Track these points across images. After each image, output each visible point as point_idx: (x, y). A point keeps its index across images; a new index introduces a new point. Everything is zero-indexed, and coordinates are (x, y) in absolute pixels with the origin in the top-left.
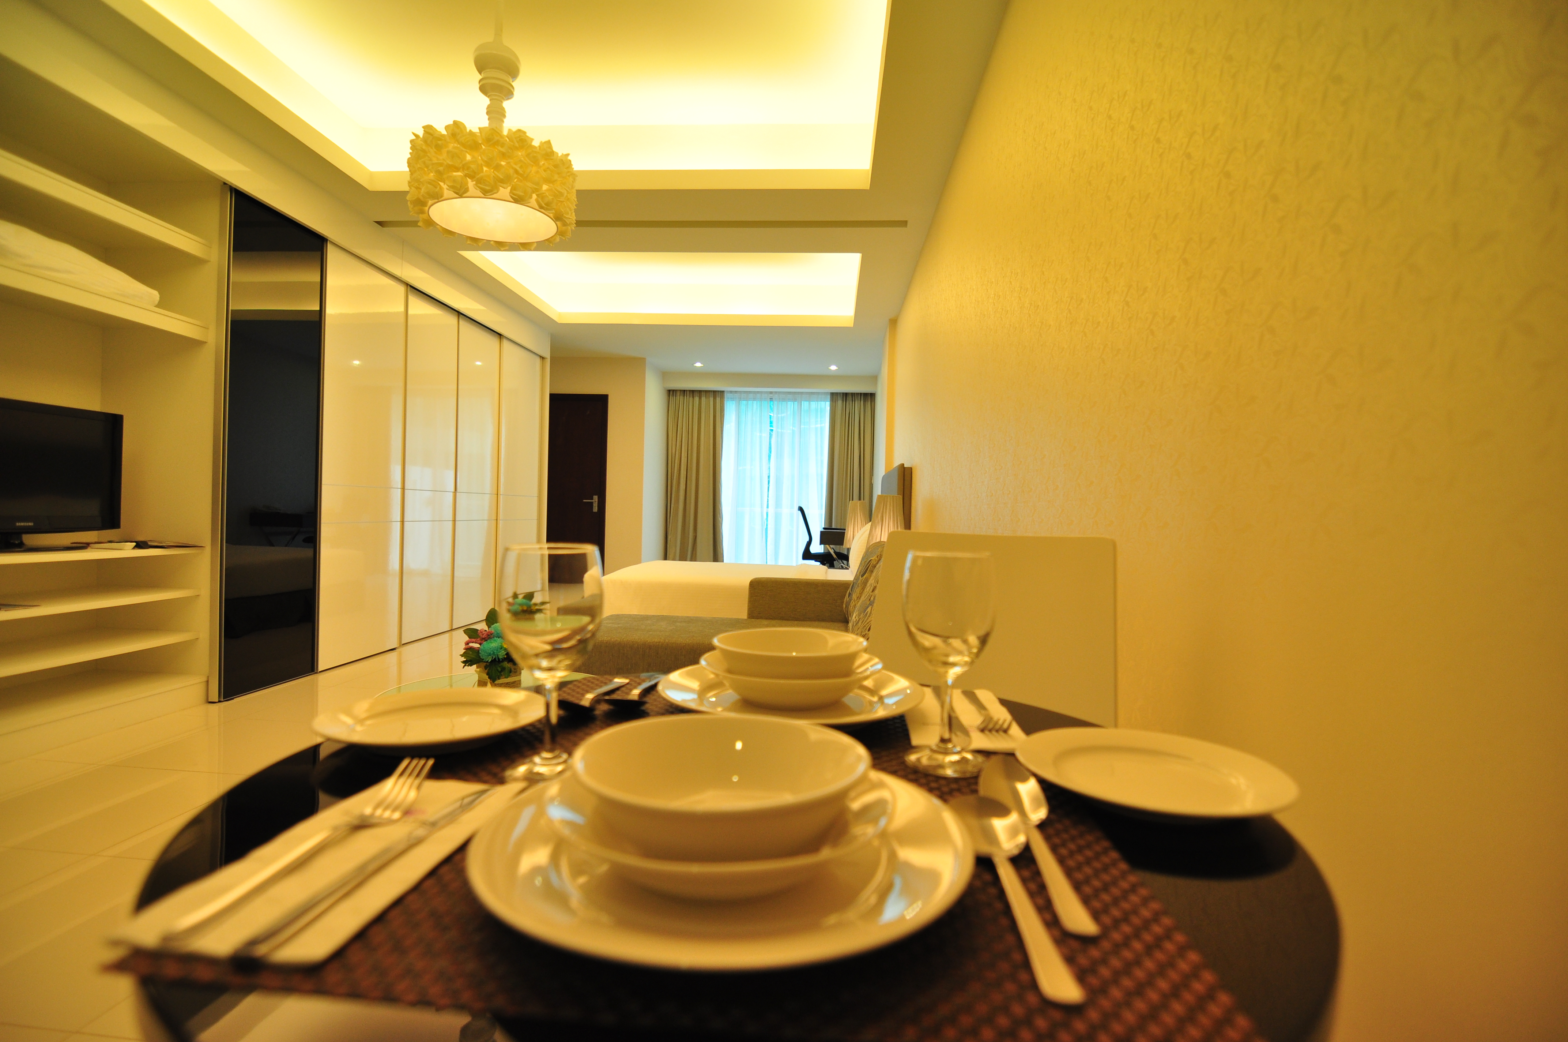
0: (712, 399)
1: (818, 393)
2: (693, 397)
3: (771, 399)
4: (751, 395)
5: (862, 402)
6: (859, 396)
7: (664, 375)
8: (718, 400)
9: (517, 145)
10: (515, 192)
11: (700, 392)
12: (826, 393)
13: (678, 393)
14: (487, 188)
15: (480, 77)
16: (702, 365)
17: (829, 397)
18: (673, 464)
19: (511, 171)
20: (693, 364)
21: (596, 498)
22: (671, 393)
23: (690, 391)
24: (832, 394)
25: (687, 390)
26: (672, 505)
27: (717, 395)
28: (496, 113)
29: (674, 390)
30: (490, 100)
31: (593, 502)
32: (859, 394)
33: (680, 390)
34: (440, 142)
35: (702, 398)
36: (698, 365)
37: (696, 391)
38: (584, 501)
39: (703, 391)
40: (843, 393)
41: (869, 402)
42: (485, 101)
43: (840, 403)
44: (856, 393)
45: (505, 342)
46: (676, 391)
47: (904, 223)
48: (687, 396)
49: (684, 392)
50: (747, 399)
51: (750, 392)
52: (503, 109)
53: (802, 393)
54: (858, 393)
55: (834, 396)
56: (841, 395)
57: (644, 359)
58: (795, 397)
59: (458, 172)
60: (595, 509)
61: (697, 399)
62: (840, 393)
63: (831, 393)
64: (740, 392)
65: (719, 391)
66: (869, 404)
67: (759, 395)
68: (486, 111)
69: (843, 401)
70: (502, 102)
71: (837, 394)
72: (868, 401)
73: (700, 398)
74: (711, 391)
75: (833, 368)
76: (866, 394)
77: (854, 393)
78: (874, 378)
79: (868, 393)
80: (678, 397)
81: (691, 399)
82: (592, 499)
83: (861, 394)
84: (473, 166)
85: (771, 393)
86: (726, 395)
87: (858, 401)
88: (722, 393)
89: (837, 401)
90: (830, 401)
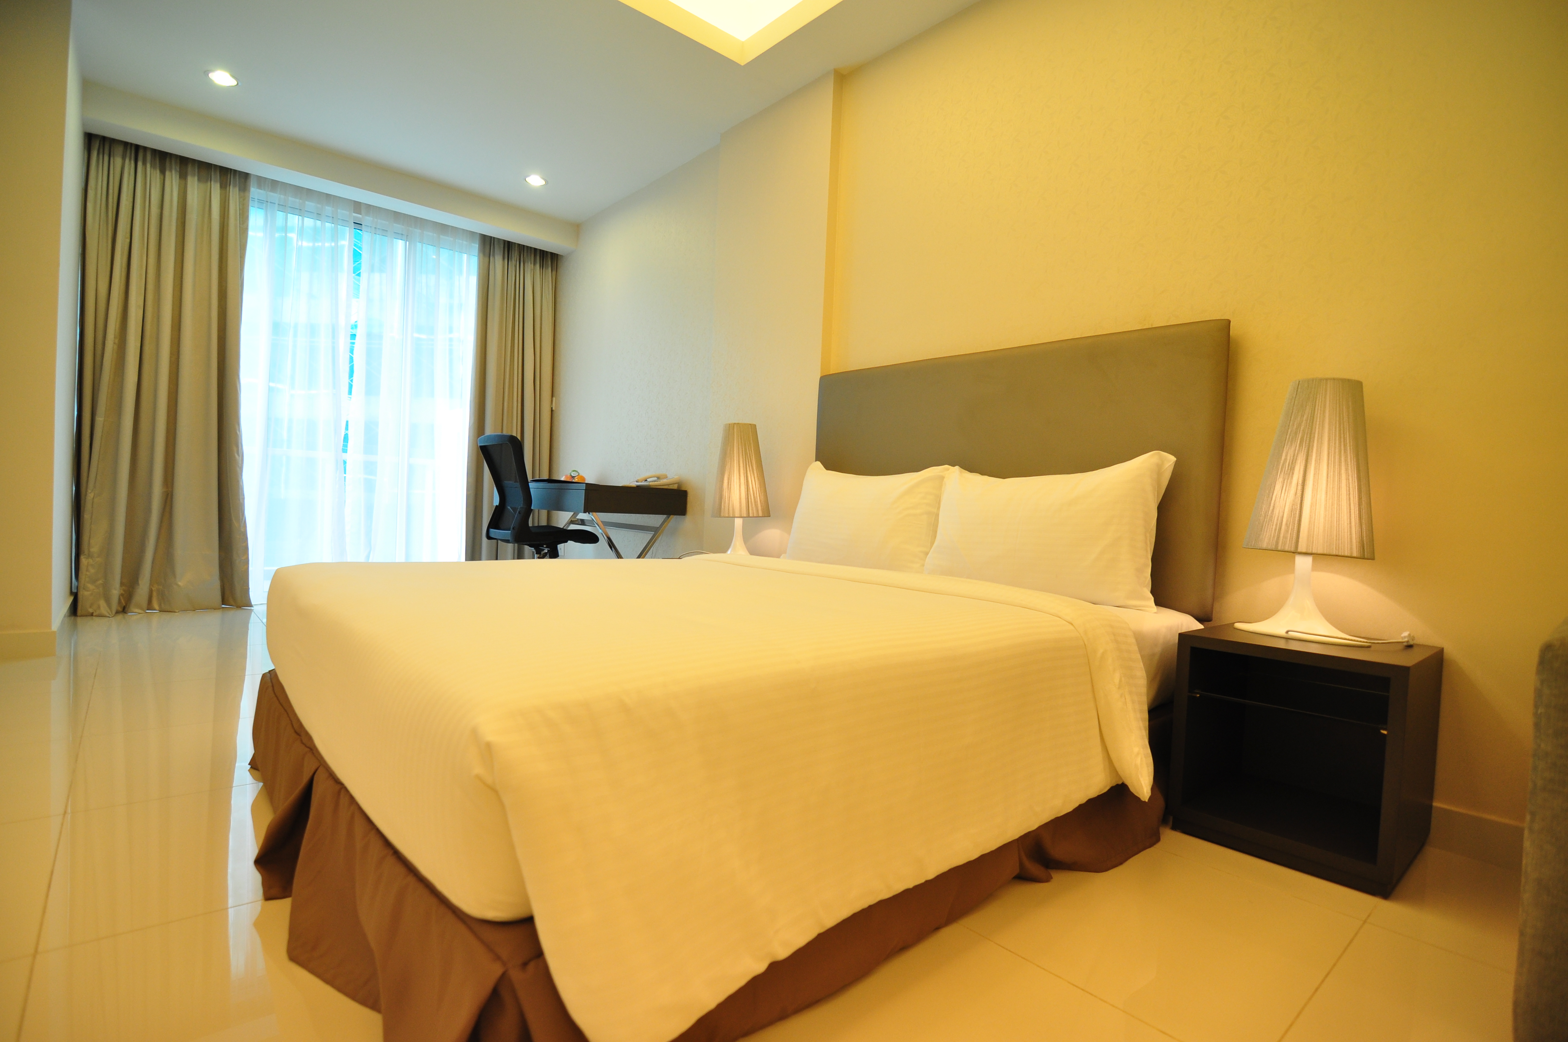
0: (215, 185)
2: (163, 172)
3: (357, 223)
4: (311, 205)
5: (538, 264)
6: (533, 254)
8: (233, 192)
11: (184, 162)
12: (472, 234)
13: (119, 150)
16: (231, 84)
17: (476, 242)
20: (205, 74)
22: (96, 145)
24: (484, 239)
26: (99, 419)
27: (233, 178)
29: (109, 139)
32: (533, 250)
33: (126, 142)
35: (190, 177)
36: (222, 78)
37: (170, 158)
39: (193, 164)
40: (504, 241)
43: (498, 258)
44: (528, 247)
46: (112, 142)
48: (144, 163)
49: (136, 152)
54: (531, 248)
55: (488, 244)
56: (500, 243)
58: (409, 230)
61: (173, 178)
62: (498, 239)
63: (480, 235)
64: (287, 187)
65: (235, 171)
66: (549, 271)
67: (328, 208)
69: (504, 259)
71: (493, 240)
72: (548, 266)
73: (182, 174)
74: (214, 165)
75: (534, 182)
76: (548, 252)
77: (524, 246)
78: (576, 228)
79: (552, 253)
80: (120, 157)
81: (154, 176)
85: (363, 204)
86: (254, 192)
87: (531, 264)
88: (245, 177)
89: (494, 256)
90: (480, 251)
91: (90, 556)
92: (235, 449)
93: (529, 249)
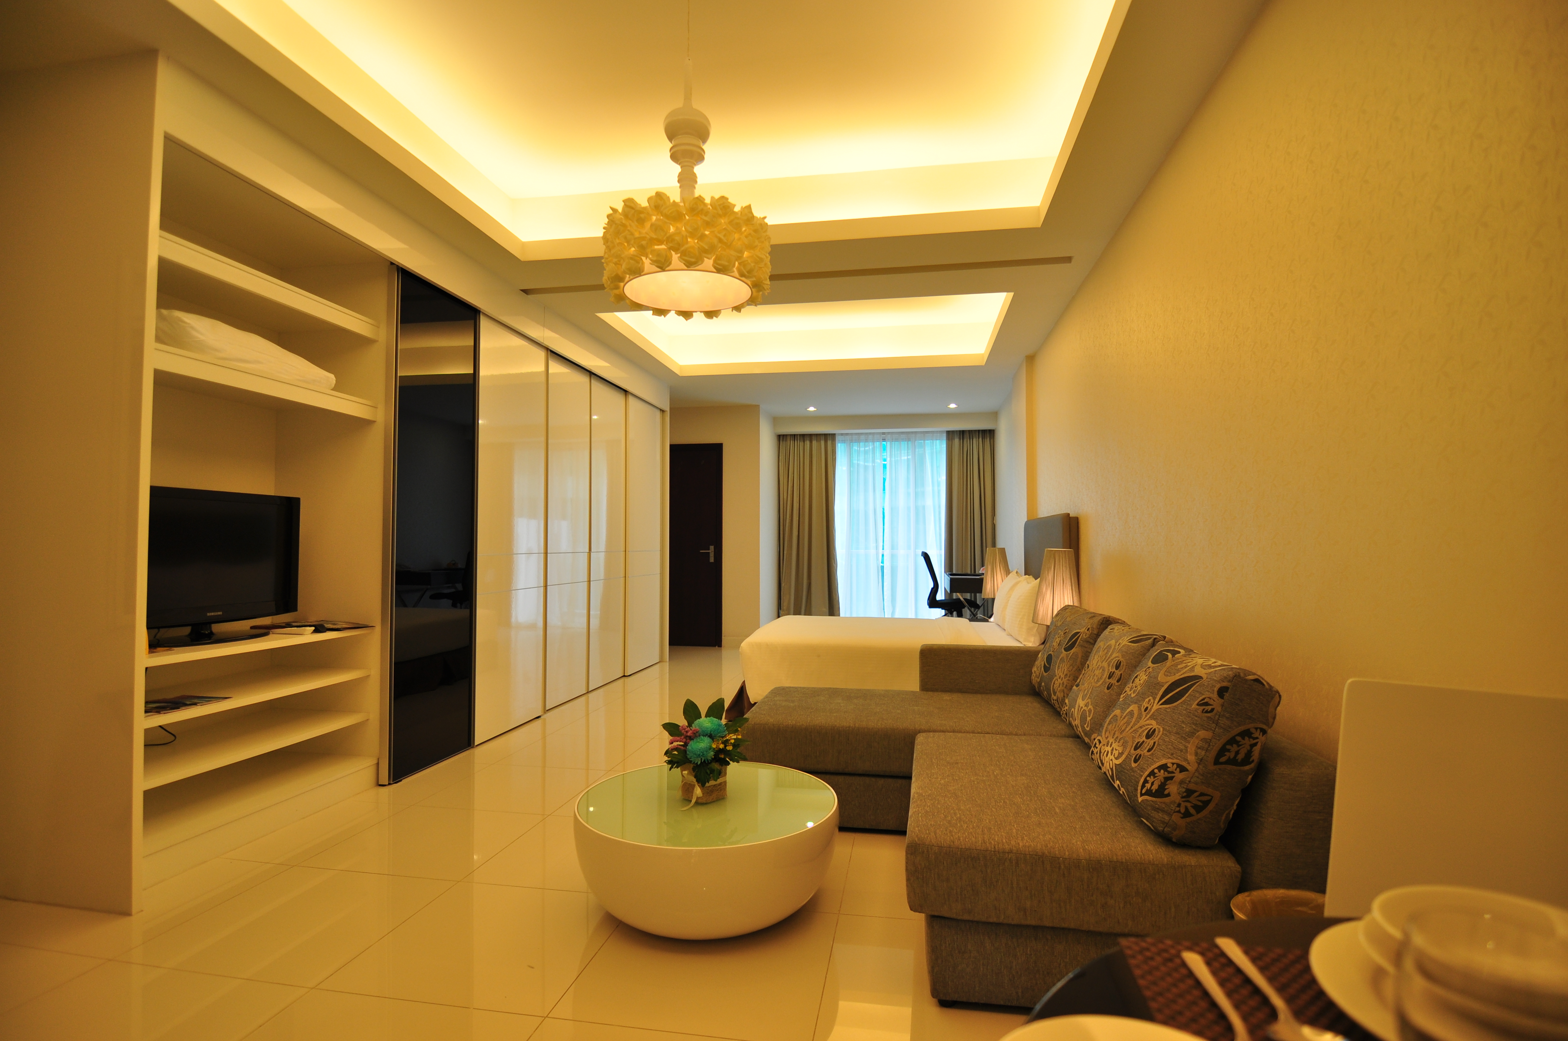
0: (823, 443)
1: (933, 432)
2: (804, 442)
3: (884, 440)
4: (862, 437)
5: (981, 439)
6: (977, 433)
7: (775, 420)
8: (829, 443)
9: (720, 212)
10: (719, 262)
11: (811, 437)
12: (941, 432)
13: (789, 438)
14: (693, 260)
15: (671, 145)
16: (816, 409)
17: (945, 435)
18: (785, 508)
19: (715, 241)
20: (806, 409)
21: (712, 548)
22: (782, 438)
23: (800, 435)
24: (948, 433)
25: (797, 435)
26: (785, 552)
27: (829, 438)
28: (687, 180)
29: (784, 435)
30: (681, 168)
31: (709, 552)
32: (977, 432)
33: (791, 435)
34: (642, 216)
35: (813, 442)
36: (812, 409)
37: (806, 435)
38: (701, 551)
39: (814, 434)
40: (960, 431)
41: (988, 439)
42: (677, 169)
43: (956, 441)
44: (974, 430)
45: (631, 398)
46: (786, 435)
47: (1068, 259)
48: (797, 440)
49: (794, 436)
50: (859, 441)
51: (862, 434)
52: (695, 175)
53: (916, 432)
54: (976, 430)
55: (950, 435)
56: (958, 433)
57: (759, 406)
58: (908, 437)
59: (661, 245)
60: (712, 560)
61: (808, 443)
62: (957, 431)
63: (947, 431)
64: (852, 434)
65: (830, 434)
66: (987, 441)
67: (870, 436)
68: (677, 179)
69: (960, 439)
70: (693, 168)
71: (953, 432)
72: (986, 438)
73: (811, 442)
74: (822, 434)
75: (953, 406)
76: (985, 430)
77: (972, 430)
78: (995, 415)
79: (987, 430)
80: (789, 442)
81: (802, 444)
82: (709, 550)
83: (979, 431)
84: (677, 238)
85: (884, 433)
86: (838, 438)
87: (976, 438)
88: (833, 436)
89: (954, 439)
90: (946, 439)
91: (783, 610)
92: (833, 561)
93: (975, 431)
